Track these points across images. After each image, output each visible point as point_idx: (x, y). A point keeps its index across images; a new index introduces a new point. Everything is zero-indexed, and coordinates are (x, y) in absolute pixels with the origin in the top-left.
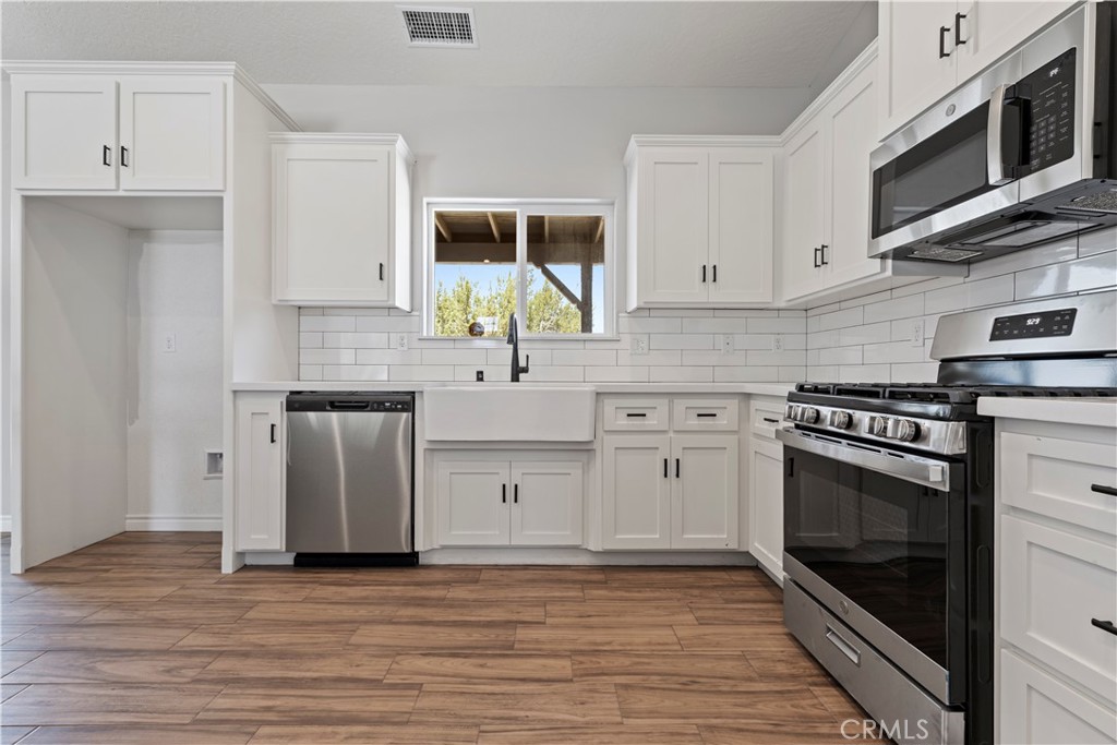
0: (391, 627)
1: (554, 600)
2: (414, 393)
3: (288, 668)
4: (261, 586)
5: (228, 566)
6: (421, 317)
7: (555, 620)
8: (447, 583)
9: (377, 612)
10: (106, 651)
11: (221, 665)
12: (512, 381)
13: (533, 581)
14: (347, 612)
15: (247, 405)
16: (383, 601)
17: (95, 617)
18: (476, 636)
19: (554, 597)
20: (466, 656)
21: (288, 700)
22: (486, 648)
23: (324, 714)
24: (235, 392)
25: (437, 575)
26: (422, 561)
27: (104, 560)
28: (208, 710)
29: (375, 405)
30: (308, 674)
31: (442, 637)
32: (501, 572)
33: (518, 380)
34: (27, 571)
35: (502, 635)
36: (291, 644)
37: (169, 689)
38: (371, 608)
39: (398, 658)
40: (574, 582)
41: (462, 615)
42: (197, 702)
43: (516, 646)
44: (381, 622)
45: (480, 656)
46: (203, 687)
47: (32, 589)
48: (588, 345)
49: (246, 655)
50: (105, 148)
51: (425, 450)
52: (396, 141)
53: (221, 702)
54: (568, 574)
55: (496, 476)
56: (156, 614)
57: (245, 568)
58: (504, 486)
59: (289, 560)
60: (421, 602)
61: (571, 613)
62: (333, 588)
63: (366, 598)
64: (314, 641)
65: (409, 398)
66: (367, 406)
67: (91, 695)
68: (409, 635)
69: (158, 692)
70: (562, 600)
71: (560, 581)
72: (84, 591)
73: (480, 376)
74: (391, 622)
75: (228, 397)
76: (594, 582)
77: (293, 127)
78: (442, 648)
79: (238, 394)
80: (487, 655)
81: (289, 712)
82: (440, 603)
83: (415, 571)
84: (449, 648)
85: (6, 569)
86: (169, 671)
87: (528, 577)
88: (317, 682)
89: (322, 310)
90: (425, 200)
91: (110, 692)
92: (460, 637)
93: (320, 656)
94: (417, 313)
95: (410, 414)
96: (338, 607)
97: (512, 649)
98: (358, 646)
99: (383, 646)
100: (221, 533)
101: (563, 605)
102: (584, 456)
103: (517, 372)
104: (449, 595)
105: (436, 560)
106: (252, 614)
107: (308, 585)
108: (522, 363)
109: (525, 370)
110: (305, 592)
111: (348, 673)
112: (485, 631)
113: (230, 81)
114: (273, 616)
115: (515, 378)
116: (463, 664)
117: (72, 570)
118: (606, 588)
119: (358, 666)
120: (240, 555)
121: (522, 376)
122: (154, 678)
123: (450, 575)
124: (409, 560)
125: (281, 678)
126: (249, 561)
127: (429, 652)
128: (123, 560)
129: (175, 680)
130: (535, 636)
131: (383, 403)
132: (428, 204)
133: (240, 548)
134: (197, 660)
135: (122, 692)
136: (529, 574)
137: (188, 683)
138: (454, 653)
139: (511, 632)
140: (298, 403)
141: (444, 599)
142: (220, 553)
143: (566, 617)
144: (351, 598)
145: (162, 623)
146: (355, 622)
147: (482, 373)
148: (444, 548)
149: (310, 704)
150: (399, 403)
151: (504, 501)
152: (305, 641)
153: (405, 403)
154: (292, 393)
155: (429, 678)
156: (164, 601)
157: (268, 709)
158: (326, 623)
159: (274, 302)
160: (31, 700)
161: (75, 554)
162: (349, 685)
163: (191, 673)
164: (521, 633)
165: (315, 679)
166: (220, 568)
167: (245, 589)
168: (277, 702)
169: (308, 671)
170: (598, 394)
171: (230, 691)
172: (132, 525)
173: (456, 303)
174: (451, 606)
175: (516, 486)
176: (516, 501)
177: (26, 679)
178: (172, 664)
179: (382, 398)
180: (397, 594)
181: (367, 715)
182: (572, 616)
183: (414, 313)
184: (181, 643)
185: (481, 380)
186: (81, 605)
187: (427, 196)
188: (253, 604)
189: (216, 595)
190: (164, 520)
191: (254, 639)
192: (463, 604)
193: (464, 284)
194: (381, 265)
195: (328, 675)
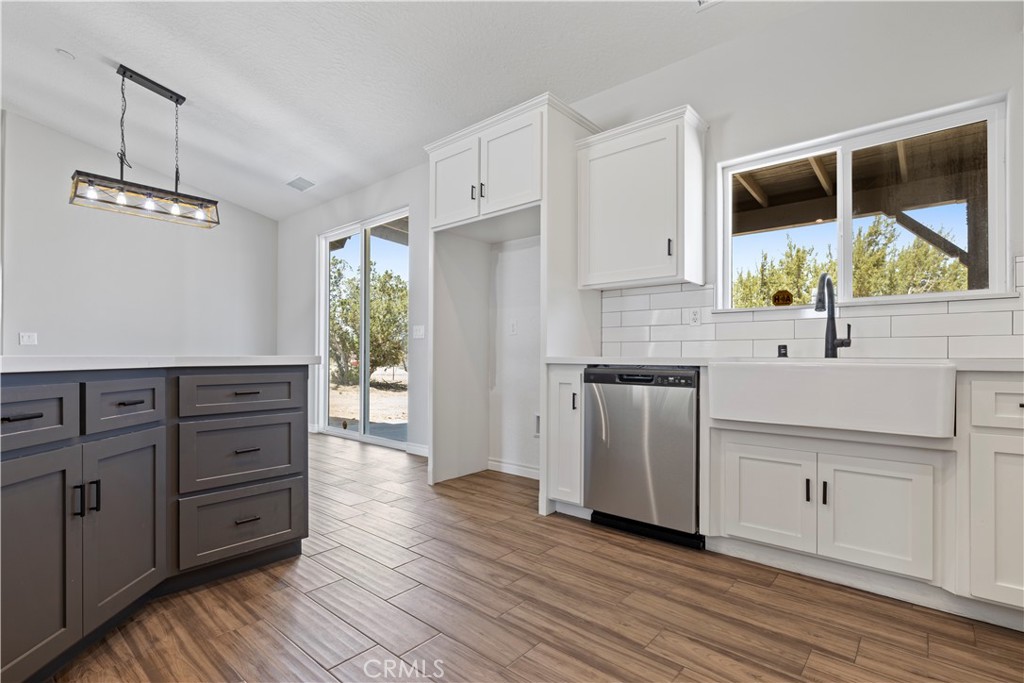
0: (665, 602)
1: (873, 639)
2: (699, 367)
3: (569, 605)
4: (564, 531)
5: (543, 511)
6: (715, 289)
7: (871, 664)
8: (732, 577)
9: (653, 583)
10: (461, 548)
11: (523, 583)
12: (827, 356)
13: (848, 606)
14: (627, 574)
15: (557, 376)
16: (661, 574)
17: (460, 524)
18: (755, 643)
19: (877, 635)
20: (739, 659)
21: (563, 630)
22: (765, 660)
23: (588, 655)
24: (548, 365)
25: (724, 566)
26: (709, 546)
27: (473, 487)
28: (509, 614)
29: (660, 379)
30: (583, 616)
31: (717, 630)
32: (803, 584)
33: (834, 355)
34: (436, 484)
35: (790, 654)
36: (575, 586)
37: (490, 588)
38: (649, 577)
39: (664, 633)
40: (915, 626)
41: (743, 614)
42: (504, 605)
43: (805, 672)
44: (655, 593)
45: (755, 665)
46: (510, 595)
47: (435, 496)
48: (953, 307)
49: (542, 582)
50: (473, 187)
51: (711, 428)
52: (684, 113)
53: (517, 611)
54: (906, 614)
55: (798, 468)
56: (493, 532)
57: (556, 514)
58: (808, 481)
59: (587, 515)
60: (700, 587)
61: (900, 663)
62: (619, 549)
63: (646, 567)
64: (594, 590)
65: (692, 373)
66: (652, 380)
67: (449, 575)
68: (682, 615)
69: (483, 588)
70: (890, 643)
71: (891, 619)
72: (459, 505)
73: (783, 351)
74: (664, 596)
75: (544, 368)
76: (952, 637)
77: (595, 130)
78: (713, 641)
79: (551, 367)
80: (764, 668)
81: (564, 640)
82: (719, 594)
83: (700, 555)
84: (719, 643)
85: (426, 482)
86: (492, 575)
87: (841, 599)
88: (588, 625)
89: (620, 291)
90: (720, 165)
91: (457, 576)
92: (736, 637)
93: (596, 604)
94: (711, 286)
95: (694, 390)
96: (619, 567)
97: (800, 674)
98: (630, 608)
99: (652, 616)
100: (538, 481)
101: (888, 649)
102: (938, 460)
103: (833, 346)
104: (732, 590)
105: (725, 549)
106: (551, 552)
107: (599, 541)
108: (841, 334)
109: (846, 343)
110: (595, 546)
111: (617, 628)
112: (768, 642)
113: (545, 109)
114: (567, 558)
115: (831, 352)
116: (732, 665)
117: (456, 489)
118: (973, 652)
119: (626, 625)
120: (552, 502)
121: (840, 351)
122: (483, 577)
123: (737, 569)
124: (694, 542)
125: (564, 611)
126: (560, 509)
127: (697, 639)
128: (483, 489)
129: (494, 583)
130: (834, 671)
131: (667, 377)
132: (723, 168)
133: (552, 496)
134: (511, 574)
135: (464, 579)
136: (845, 597)
137: (501, 589)
138: (725, 650)
139: (800, 654)
140: (595, 375)
141: (725, 592)
142: (538, 497)
143: (892, 665)
144: (632, 563)
145: (495, 540)
146: (631, 585)
147: (785, 347)
148: (733, 538)
149: (581, 642)
150: (682, 378)
151: (808, 499)
152: (587, 587)
153: (690, 377)
154: (590, 366)
155: (691, 664)
156: (500, 524)
157: (548, 631)
158: (606, 577)
159: (580, 288)
160: (421, 566)
161: (460, 479)
162: (616, 639)
163: (505, 582)
164: (815, 660)
165: (588, 622)
166: (537, 509)
167: (552, 531)
168: (556, 629)
169: (584, 613)
170: (958, 372)
171: (526, 606)
172: (492, 466)
173: (785, 277)
174: (731, 601)
175: (825, 484)
176: (825, 502)
177: (422, 553)
178: (496, 572)
179: (666, 373)
180: (677, 572)
181: (624, 672)
182: (899, 667)
183: (707, 286)
184: (503, 558)
185: (785, 355)
186: (456, 514)
187: (721, 160)
188: (557, 544)
189: (532, 530)
190: (510, 467)
191: (550, 572)
192: (747, 604)
193: (794, 253)
194: (669, 241)
195: (599, 622)
